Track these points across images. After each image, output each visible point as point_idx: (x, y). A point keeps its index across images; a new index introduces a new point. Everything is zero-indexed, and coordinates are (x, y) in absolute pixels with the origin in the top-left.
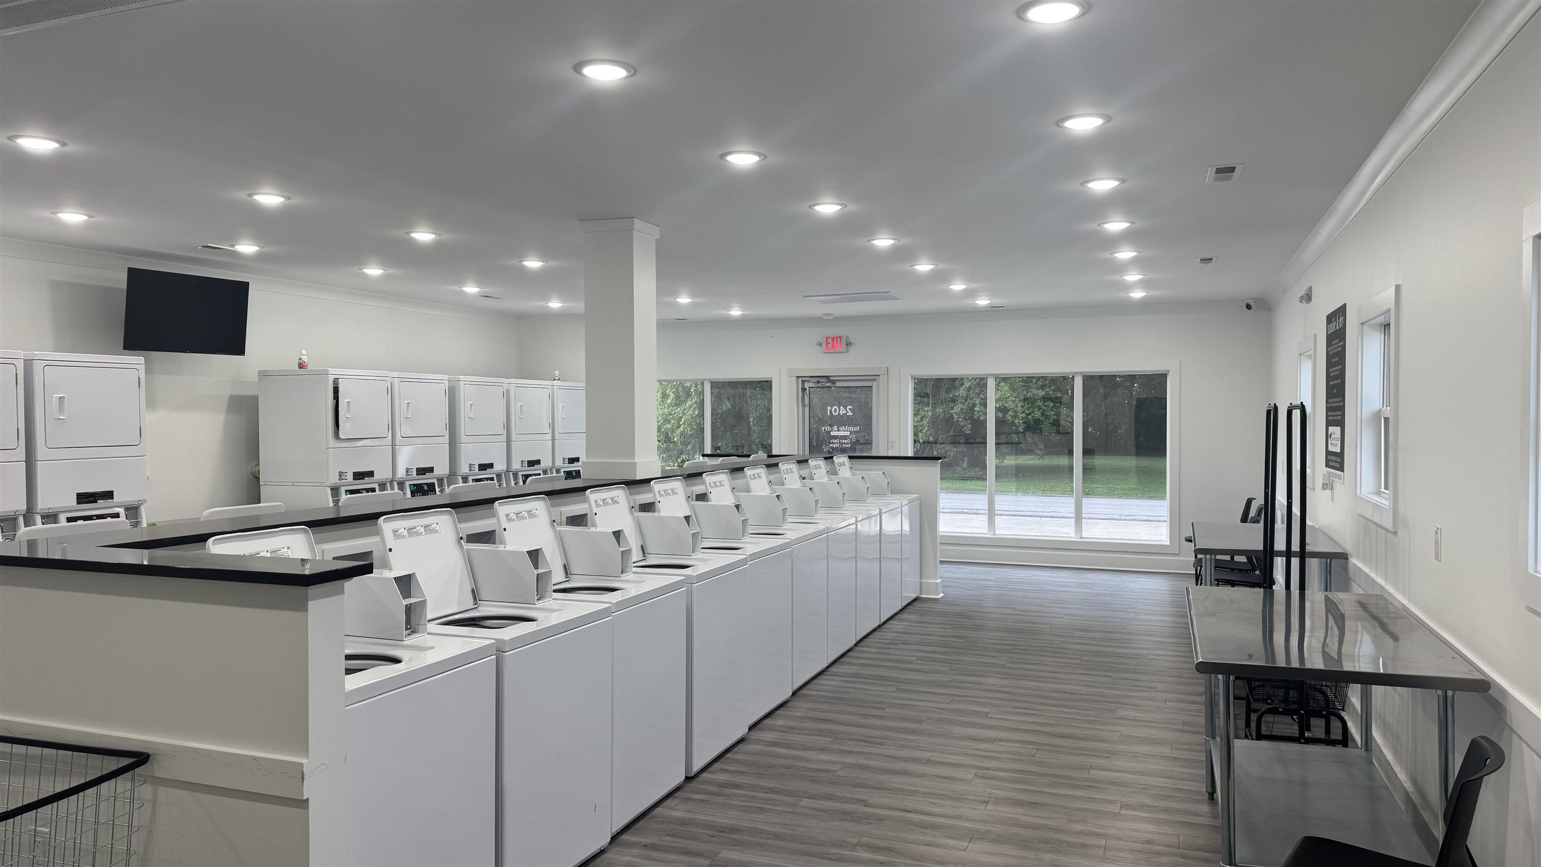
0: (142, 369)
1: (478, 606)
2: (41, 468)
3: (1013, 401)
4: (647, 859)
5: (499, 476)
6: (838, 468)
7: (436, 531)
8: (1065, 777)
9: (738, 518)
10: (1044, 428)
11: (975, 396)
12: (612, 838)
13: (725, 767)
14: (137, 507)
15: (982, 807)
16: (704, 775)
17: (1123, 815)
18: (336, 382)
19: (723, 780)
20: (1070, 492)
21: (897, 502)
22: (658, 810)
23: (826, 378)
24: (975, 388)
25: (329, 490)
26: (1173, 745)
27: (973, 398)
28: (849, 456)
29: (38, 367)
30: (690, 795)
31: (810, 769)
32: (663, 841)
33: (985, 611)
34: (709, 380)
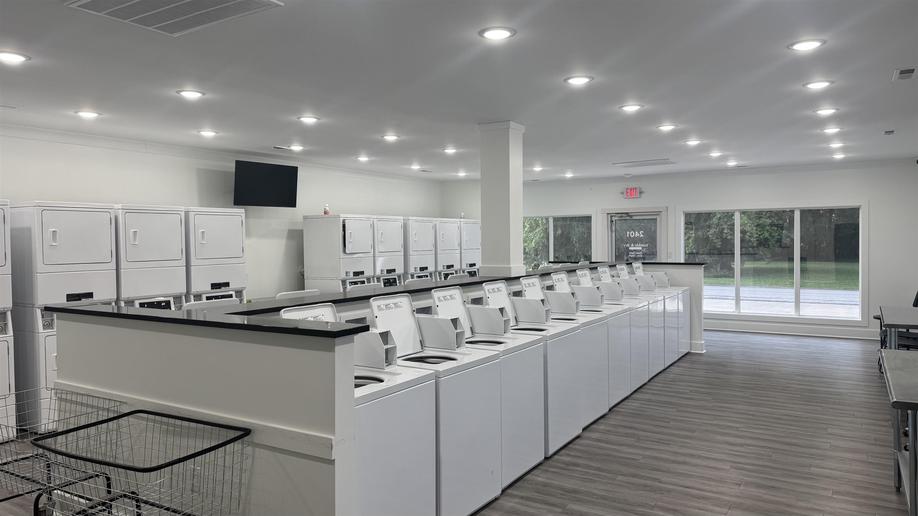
0: (243, 215)
1: (424, 350)
2: (193, 269)
3: (750, 226)
4: (524, 505)
5: (431, 274)
6: (635, 270)
7: (401, 307)
8: (792, 471)
9: (573, 301)
10: (771, 244)
11: (724, 224)
12: (502, 491)
13: (569, 453)
14: (241, 291)
15: (737, 487)
16: (556, 457)
17: (834, 498)
18: (344, 221)
19: (567, 460)
20: (792, 285)
21: (675, 291)
22: (528, 477)
23: (626, 214)
24: (724, 218)
25: (340, 281)
26: (869, 454)
27: (722, 225)
28: (642, 263)
29: (191, 215)
30: (548, 468)
31: (622, 457)
32: (533, 495)
33: (734, 362)
34: (552, 216)
